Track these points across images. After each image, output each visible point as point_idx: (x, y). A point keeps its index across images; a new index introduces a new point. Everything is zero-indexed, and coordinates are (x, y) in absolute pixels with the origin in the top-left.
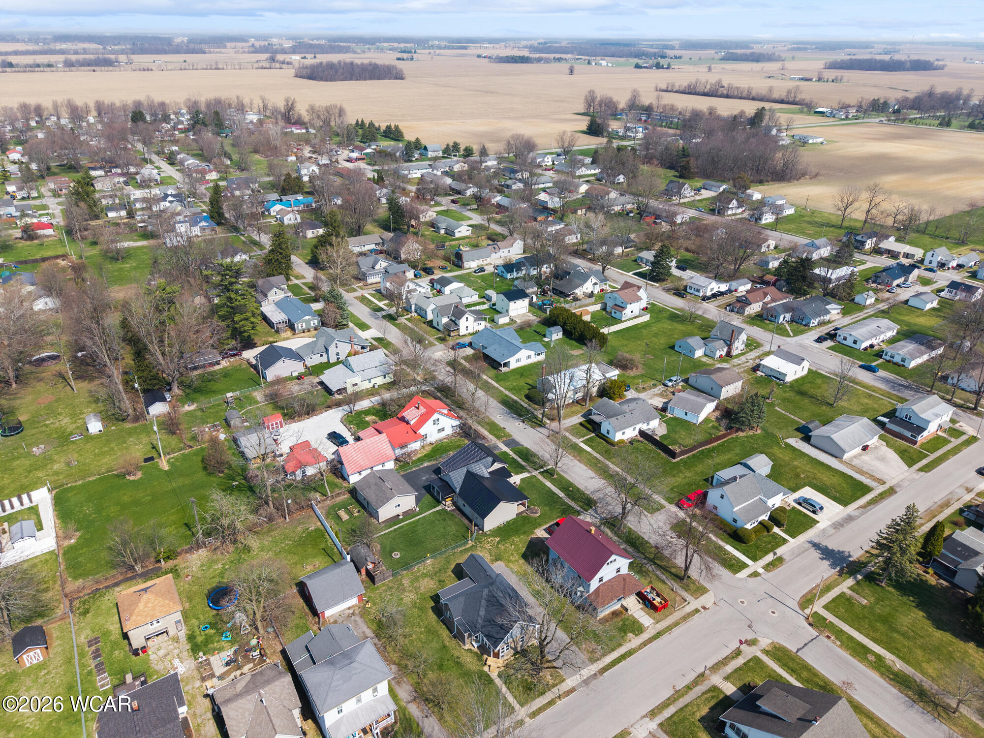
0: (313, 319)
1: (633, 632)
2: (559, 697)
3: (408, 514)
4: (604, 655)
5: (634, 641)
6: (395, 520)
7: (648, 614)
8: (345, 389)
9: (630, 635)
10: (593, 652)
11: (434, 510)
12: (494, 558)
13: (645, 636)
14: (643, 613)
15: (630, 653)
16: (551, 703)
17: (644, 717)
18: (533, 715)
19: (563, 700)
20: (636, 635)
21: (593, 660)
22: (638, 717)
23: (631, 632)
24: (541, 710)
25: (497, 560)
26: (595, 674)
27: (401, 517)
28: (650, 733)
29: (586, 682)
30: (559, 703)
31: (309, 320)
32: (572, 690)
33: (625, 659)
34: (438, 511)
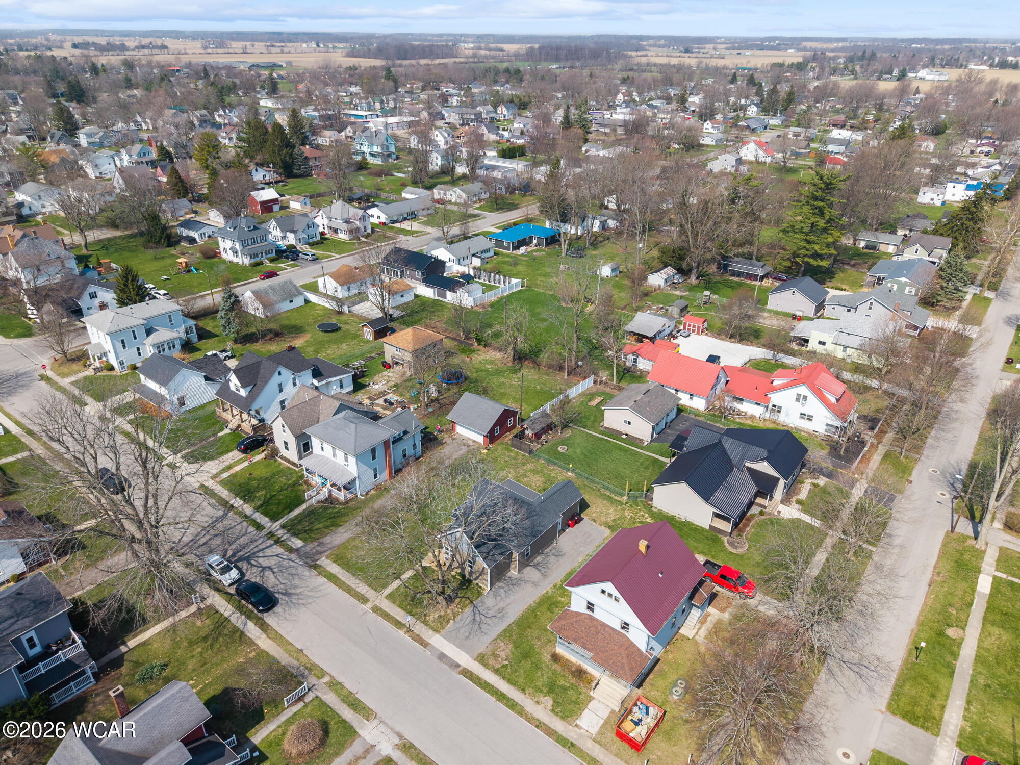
0: (911, 285)
1: (556, 703)
2: (409, 630)
3: (631, 440)
4: (496, 671)
5: (541, 709)
6: (616, 434)
7: (606, 722)
8: (807, 341)
9: (548, 701)
10: (495, 656)
11: (657, 457)
12: (611, 523)
13: (558, 725)
14: (605, 714)
15: (512, 705)
16: (399, 624)
17: (400, 736)
18: (376, 610)
19: (406, 636)
20: (553, 711)
21: (481, 659)
22: (398, 729)
23: (554, 701)
24: (387, 616)
25: (610, 527)
26: (458, 666)
27: (624, 436)
28: (373, 746)
29: (442, 657)
30: (401, 633)
31: (906, 284)
32: (424, 644)
33: (499, 699)
34: (657, 460)
